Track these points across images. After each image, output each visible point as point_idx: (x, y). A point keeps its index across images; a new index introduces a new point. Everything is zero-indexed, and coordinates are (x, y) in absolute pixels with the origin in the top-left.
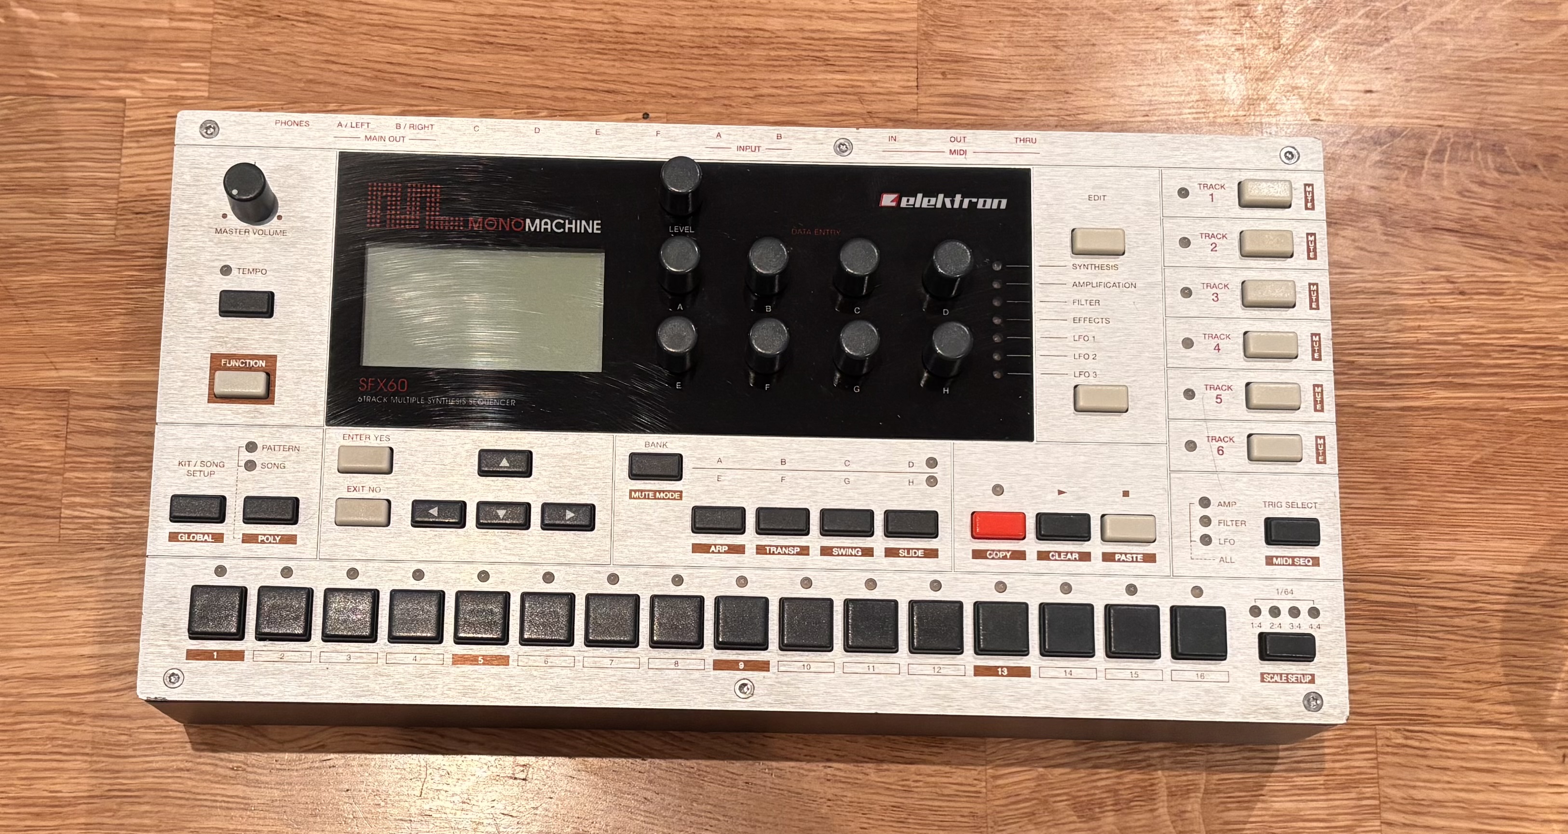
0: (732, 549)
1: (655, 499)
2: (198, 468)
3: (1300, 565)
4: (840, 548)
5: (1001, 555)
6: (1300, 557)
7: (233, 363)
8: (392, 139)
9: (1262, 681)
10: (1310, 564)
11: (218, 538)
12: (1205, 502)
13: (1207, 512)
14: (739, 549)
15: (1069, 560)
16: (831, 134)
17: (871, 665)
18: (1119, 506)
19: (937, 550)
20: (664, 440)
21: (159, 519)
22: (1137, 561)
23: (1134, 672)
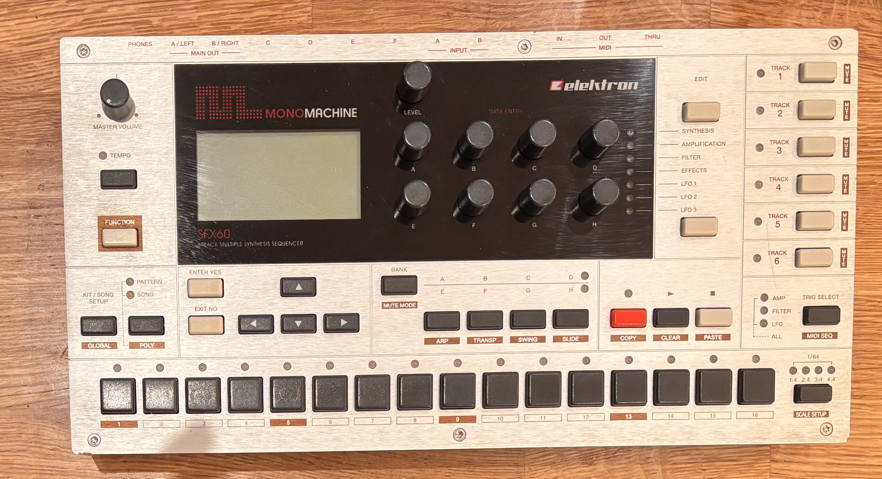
0: (452, 341)
1: (399, 308)
2: (96, 298)
3: (824, 338)
4: (524, 337)
5: (629, 338)
6: (824, 333)
7: (113, 223)
8: (210, 53)
9: (795, 416)
10: (831, 337)
11: (114, 346)
12: (764, 297)
13: (765, 304)
14: (456, 341)
15: (674, 340)
16: (516, 37)
17: (543, 416)
18: (708, 302)
19: (587, 336)
20: (405, 266)
21: (74, 334)
22: (718, 340)
23: (713, 414)
